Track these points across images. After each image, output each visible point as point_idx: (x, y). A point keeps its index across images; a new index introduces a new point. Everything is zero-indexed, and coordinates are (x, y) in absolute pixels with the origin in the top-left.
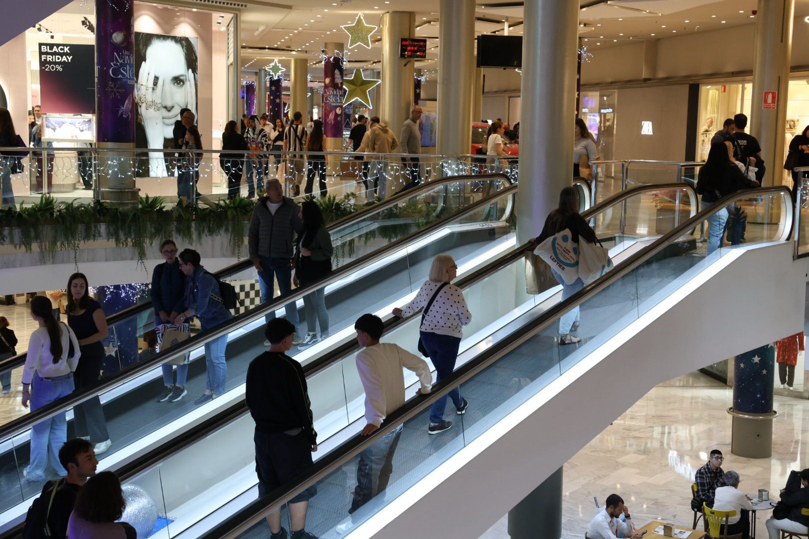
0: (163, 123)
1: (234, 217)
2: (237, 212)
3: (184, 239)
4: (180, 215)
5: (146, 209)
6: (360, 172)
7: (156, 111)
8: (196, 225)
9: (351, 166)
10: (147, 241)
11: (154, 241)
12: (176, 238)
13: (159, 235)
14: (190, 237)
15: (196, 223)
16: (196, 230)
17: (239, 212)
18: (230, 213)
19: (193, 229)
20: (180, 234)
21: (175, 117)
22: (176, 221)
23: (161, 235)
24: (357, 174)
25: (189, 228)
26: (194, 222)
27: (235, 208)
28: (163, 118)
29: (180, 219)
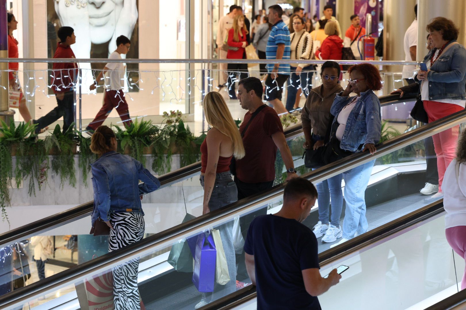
0: (90, 23)
1: (130, 148)
2: (134, 143)
3: (63, 179)
4: (55, 147)
5: (9, 139)
6: (304, 86)
7: (79, 8)
8: (79, 160)
9: (292, 79)
10: (14, 181)
11: (22, 181)
12: (53, 177)
13: (29, 173)
14: (72, 175)
15: (79, 157)
16: (80, 166)
17: (136, 143)
18: (125, 143)
19: (76, 165)
20: (57, 172)
21: (106, 16)
22: (52, 154)
23: (31, 172)
24: (300, 89)
25: (70, 164)
26: (76, 156)
27: (132, 137)
28: (90, 17)
29: (56, 152)
